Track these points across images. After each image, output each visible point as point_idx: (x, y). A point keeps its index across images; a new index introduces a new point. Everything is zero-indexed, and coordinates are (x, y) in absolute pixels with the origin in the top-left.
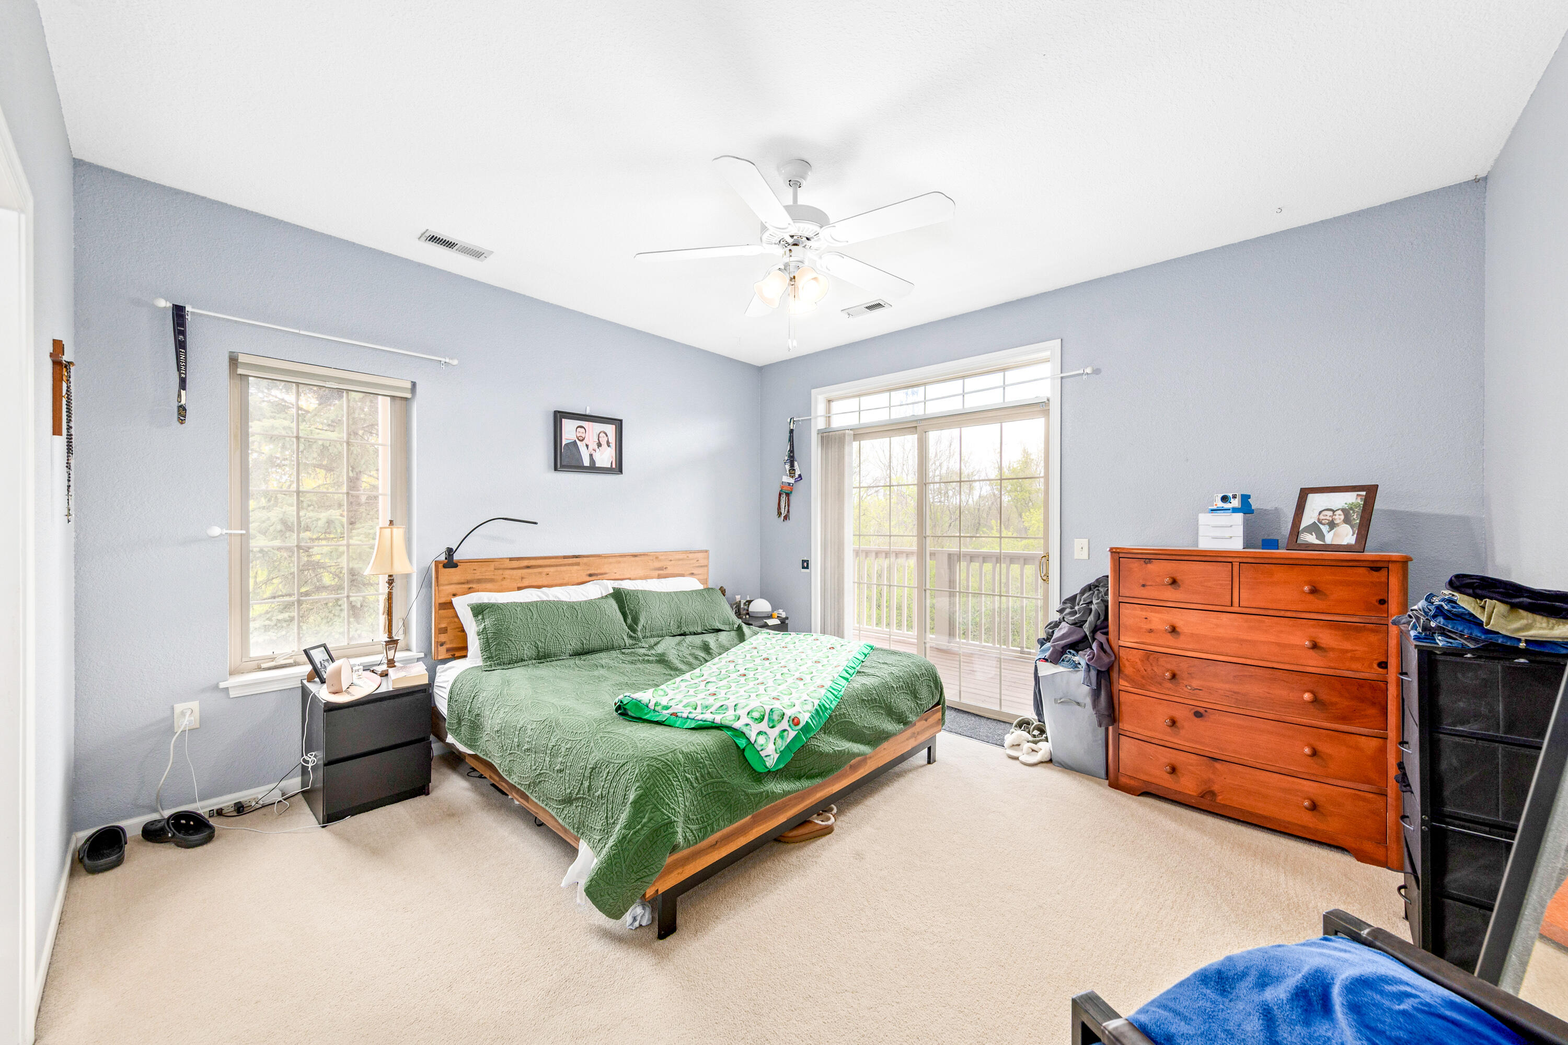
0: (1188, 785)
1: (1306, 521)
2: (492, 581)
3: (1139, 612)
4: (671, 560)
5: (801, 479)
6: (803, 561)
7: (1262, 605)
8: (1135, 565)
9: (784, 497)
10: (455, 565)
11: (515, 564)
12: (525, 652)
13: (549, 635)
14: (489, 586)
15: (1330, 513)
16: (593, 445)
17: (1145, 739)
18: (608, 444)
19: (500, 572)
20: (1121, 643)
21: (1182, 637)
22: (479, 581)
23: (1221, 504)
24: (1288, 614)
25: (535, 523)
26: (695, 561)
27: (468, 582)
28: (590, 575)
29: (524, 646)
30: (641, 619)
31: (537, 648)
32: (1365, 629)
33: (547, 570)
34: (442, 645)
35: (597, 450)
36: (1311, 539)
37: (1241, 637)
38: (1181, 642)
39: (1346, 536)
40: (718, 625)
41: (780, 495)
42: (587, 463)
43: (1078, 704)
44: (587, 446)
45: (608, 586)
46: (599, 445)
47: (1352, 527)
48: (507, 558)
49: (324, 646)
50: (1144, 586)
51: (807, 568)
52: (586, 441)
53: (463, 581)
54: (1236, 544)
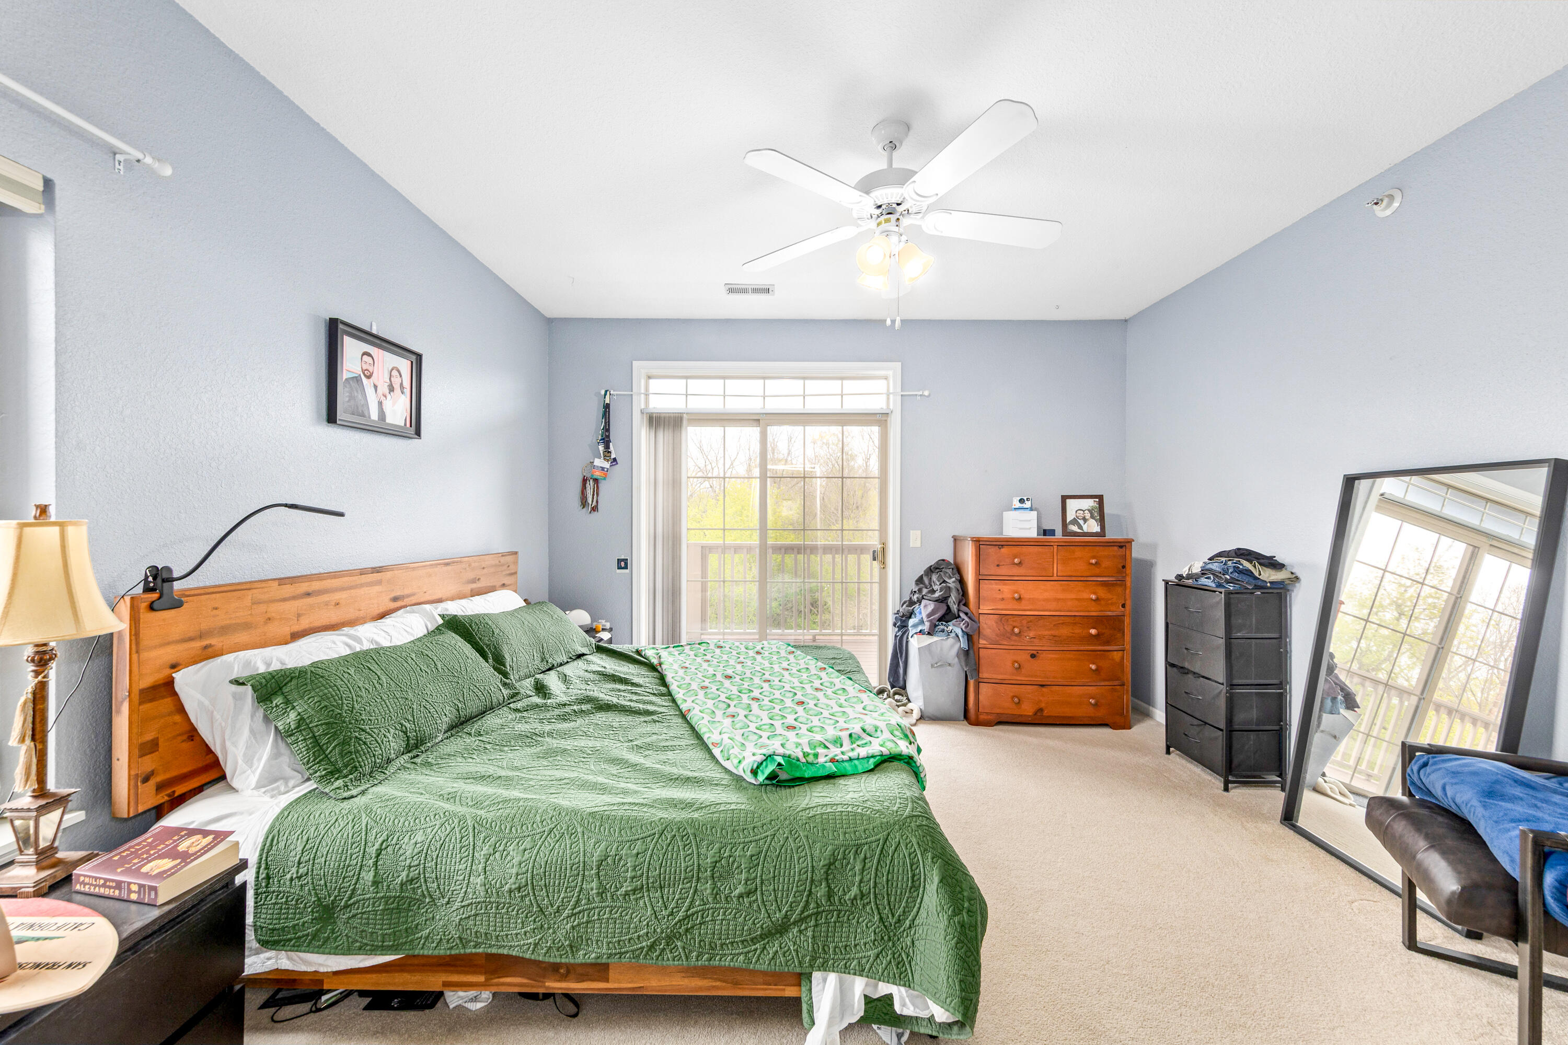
0: (1028, 709)
1: (1070, 517)
3: (995, 586)
4: (484, 568)
5: (617, 463)
6: (619, 561)
7: (1069, 574)
8: (992, 550)
9: (590, 485)
10: (170, 603)
11: (287, 590)
13: (415, 707)
15: (1082, 512)
16: (383, 388)
17: (997, 681)
18: (402, 389)
19: (262, 608)
20: (981, 611)
21: (1023, 602)
23: (1018, 505)
24: (1082, 579)
25: (341, 515)
26: (505, 567)
27: (205, 635)
29: (388, 734)
30: (506, 656)
31: (405, 733)
32: (1116, 584)
33: (334, 597)
34: (146, 780)
35: (389, 397)
36: (1075, 528)
37: (1059, 597)
38: (1024, 605)
39: (1093, 526)
40: (580, 648)
41: (585, 481)
42: (374, 416)
43: (950, 665)
44: (376, 387)
45: (434, 614)
46: (391, 389)
47: (1096, 521)
50: (998, 566)
51: (626, 567)
52: (373, 379)
53: (191, 634)
54: (1033, 533)
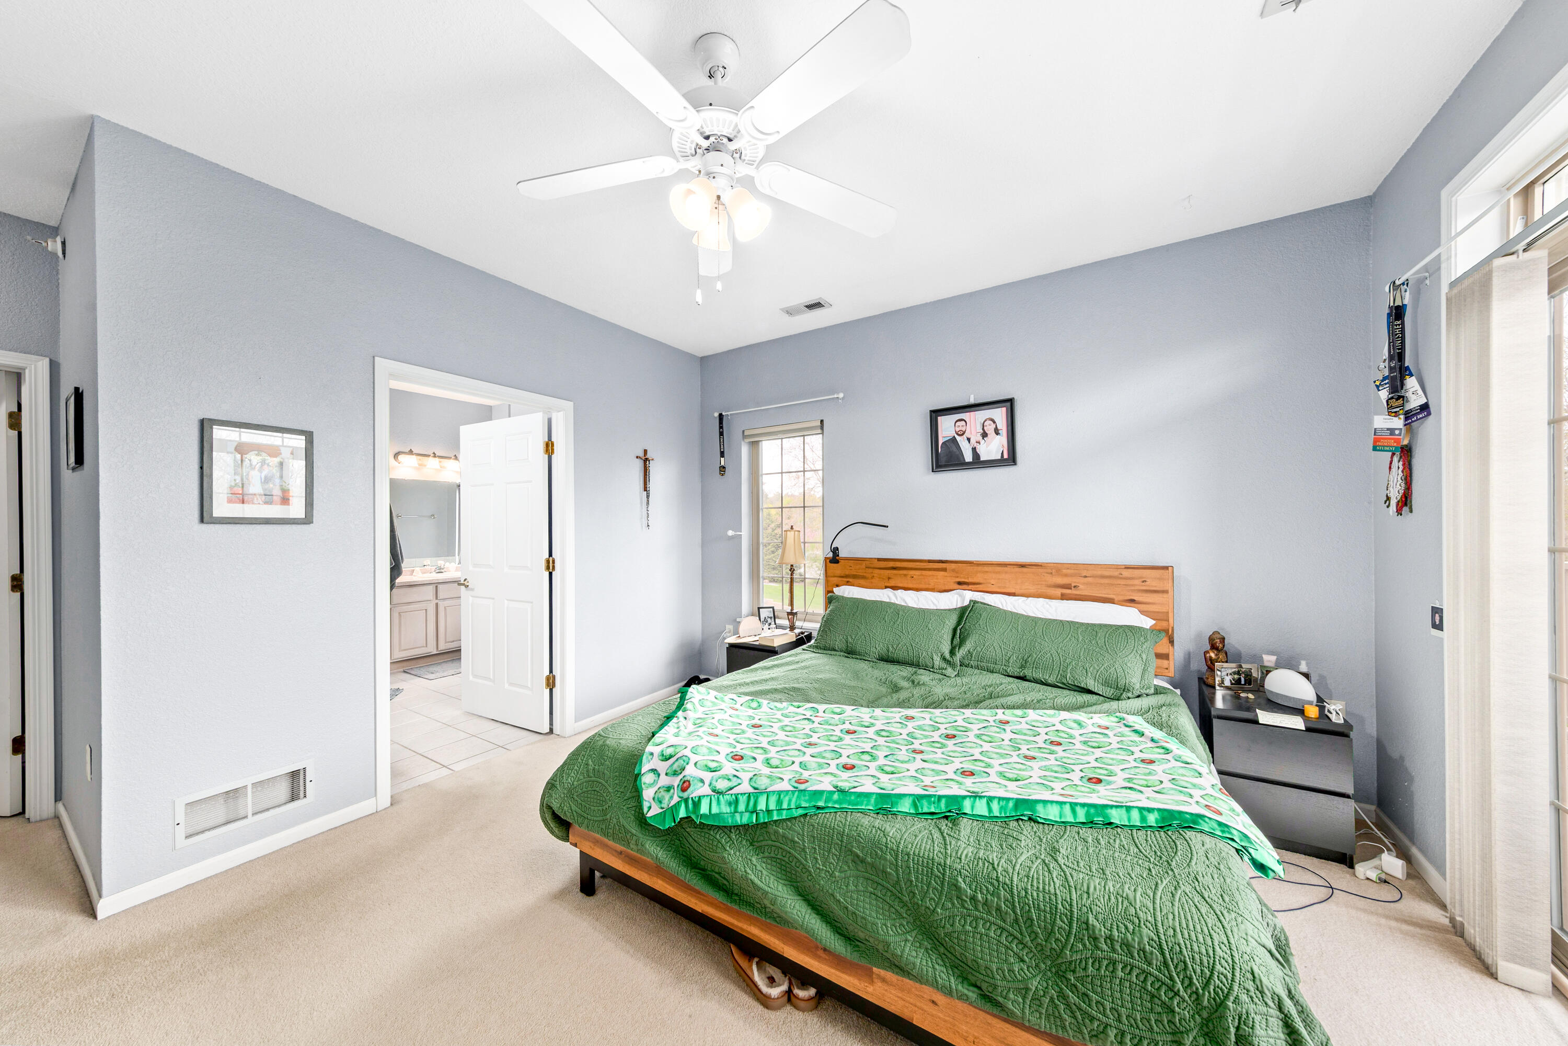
2: (864, 577)
5: (1429, 414)
6: (1434, 611)
10: (837, 562)
11: (883, 564)
12: (837, 643)
13: (860, 634)
14: (862, 582)
16: (976, 437)
18: (997, 432)
19: (870, 570)
22: (855, 577)
26: (1139, 583)
27: (847, 576)
28: (960, 583)
31: (847, 642)
33: (912, 572)
35: (982, 441)
42: (968, 457)
44: (969, 440)
46: (984, 435)
48: (875, 558)
49: (773, 608)
51: (1441, 627)
52: (967, 435)
53: (843, 575)
